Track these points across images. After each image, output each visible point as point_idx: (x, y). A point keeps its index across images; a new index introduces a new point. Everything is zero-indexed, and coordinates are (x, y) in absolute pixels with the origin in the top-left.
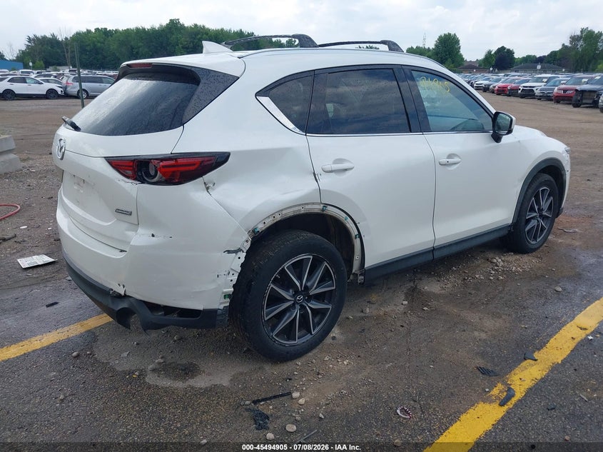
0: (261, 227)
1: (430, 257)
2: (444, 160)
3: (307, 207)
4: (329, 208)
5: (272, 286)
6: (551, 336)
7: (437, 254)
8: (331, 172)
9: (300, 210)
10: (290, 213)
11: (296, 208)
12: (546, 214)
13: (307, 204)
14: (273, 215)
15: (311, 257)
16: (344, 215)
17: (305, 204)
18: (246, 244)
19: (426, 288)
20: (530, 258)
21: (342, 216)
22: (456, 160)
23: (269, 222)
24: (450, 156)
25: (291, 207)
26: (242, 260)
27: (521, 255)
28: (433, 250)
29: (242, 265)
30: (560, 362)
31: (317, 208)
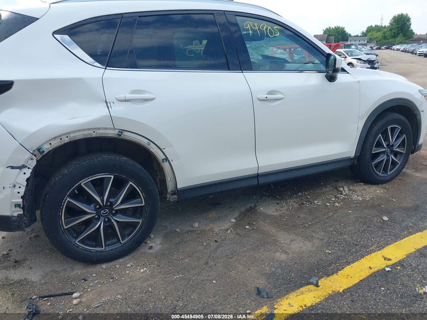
0: (47, 148)
1: (255, 182)
2: (263, 96)
3: (98, 131)
4: (126, 133)
5: (68, 199)
6: (348, 263)
7: (262, 181)
8: (126, 101)
9: (91, 134)
10: (79, 136)
11: (86, 132)
12: (397, 150)
13: (99, 129)
14: (60, 137)
15: (113, 177)
16: (146, 141)
17: (96, 129)
18: (30, 162)
19: (262, 209)
20: (377, 188)
21: (144, 142)
22: (279, 96)
23: (56, 143)
24: (271, 92)
25: (79, 131)
26: (28, 175)
27: (369, 186)
28: (258, 176)
29: (28, 180)
30: (341, 291)
31: (112, 133)
